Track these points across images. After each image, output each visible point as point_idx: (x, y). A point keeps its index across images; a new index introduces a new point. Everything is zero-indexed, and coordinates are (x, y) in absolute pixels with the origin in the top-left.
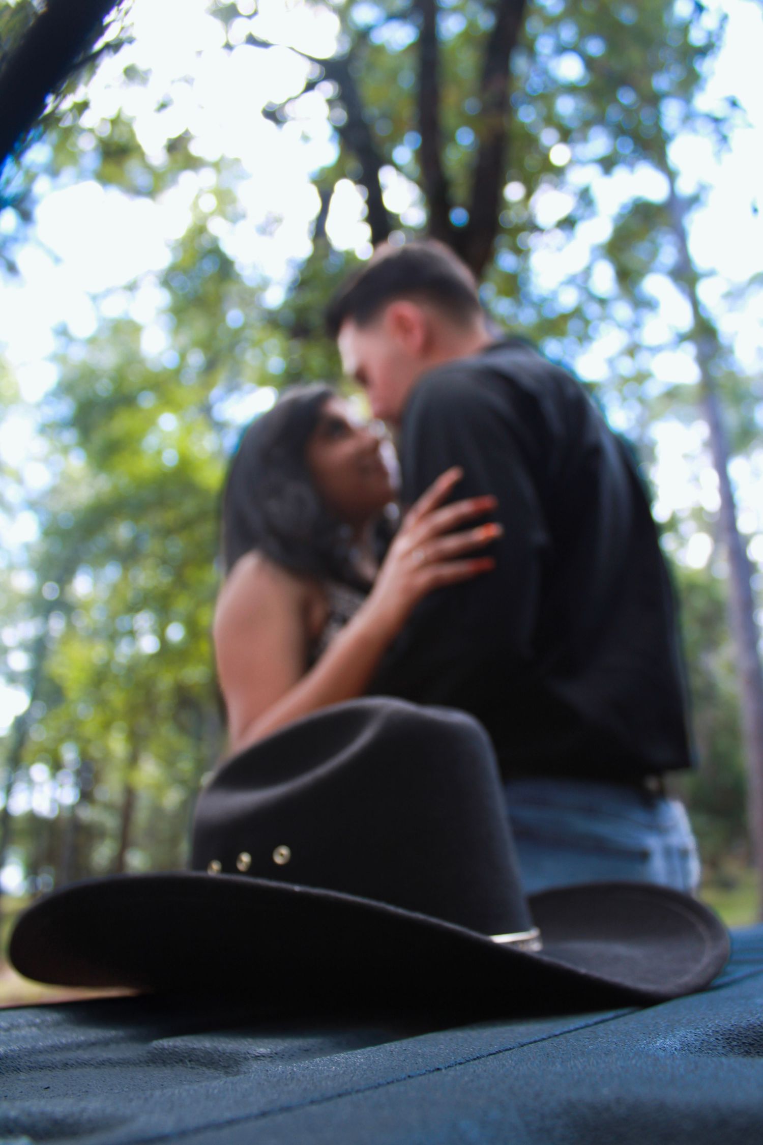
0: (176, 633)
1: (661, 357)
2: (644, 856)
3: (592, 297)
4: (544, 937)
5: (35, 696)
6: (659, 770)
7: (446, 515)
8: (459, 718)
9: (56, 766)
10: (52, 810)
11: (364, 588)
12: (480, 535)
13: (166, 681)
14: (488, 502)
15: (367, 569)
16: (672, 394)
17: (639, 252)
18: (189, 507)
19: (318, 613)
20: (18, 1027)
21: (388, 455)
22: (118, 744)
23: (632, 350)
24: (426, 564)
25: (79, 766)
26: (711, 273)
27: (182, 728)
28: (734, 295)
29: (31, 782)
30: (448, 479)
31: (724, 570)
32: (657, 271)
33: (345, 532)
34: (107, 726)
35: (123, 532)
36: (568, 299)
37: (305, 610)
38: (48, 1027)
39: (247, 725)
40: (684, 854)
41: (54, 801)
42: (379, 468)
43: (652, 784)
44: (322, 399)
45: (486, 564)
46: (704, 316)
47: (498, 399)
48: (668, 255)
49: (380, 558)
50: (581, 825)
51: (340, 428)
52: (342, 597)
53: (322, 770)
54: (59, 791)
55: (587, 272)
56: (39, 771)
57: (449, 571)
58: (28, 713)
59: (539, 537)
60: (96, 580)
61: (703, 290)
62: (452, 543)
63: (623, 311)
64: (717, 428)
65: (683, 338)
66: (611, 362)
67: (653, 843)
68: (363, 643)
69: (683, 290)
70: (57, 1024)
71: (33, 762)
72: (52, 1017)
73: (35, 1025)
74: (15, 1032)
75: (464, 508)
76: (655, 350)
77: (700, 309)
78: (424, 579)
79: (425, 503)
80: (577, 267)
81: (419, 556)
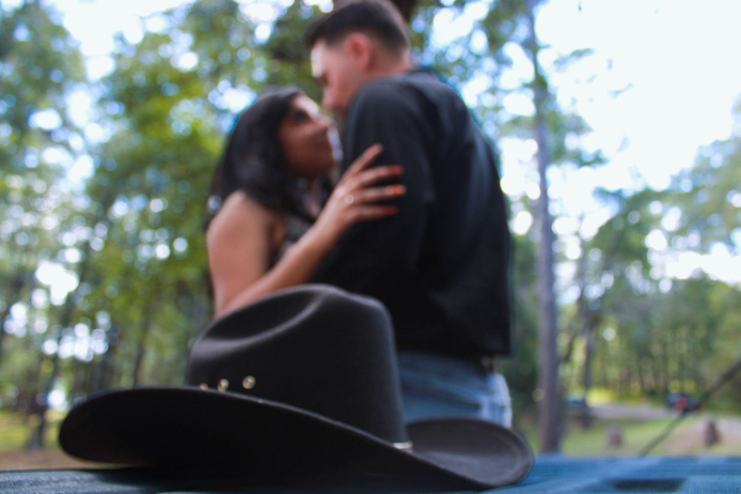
0: (181, 246)
1: (510, 96)
2: (477, 407)
3: (471, 53)
4: (414, 448)
5: (82, 279)
6: (491, 354)
7: (370, 175)
8: (372, 303)
9: (93, 326)
10: (89, 356)
11: (311, 221)
12: (390, 191)
13: (170, 277)
14: (397, 170)
15: (313, 208)
16: (516, 122)
17: (504, 28)
18: (196, 163)
19: (279, 234)
20: (64, 481)
21: (334, 137)
22: (135, 315)
23: (493, 90)
24: (354, 205)
25: (109, 328)
26: (547, 47)
27: (179, 309)
28: (561, 62)
29: (75, 336)
30: (372, 152)
31: (538, 238)
32: (514, 41)
33: (302, 184)
34: (130, 303)
35: (151, 175)
36: (456, 53)
37: (270, 232)
38: (85, 482)
39: (227, 301)
40: (502, 408)
41: (89, 350)
42: (326, 146)
43: (486, 362)
44: (293, 96)
45: (392, 210)
46: (541, 74)
47: (412, 105)
48: (522, 31)
49: (323, 204)
50: (439, 384)
51: (303, 117)
52: (295, 224)
53: (280, 329)
54: (94, 343)
55: (470, 36)
56: (81, 329)
57: (368, 212)
58: (77, 290)
59: (429, 196)
60: (130, 206)
61: (542, 56)
62: (372, 194)
63: (489, 64)
64: (542, 145)
65: (526, 86)
66: (479, 97)
67: (484, 399)
68: (308, 253)
69: (529, 56)
70: (90, 481)
71: (77, 322)
72: (87, 476)
73: (77, 481)
74: (61, 484)
75: (382, 172)
76: (507, 92)
77: (538, 69)
78: (351, 215)
79: (357, 166)
80: (465, 32)
81: (350, 200)
